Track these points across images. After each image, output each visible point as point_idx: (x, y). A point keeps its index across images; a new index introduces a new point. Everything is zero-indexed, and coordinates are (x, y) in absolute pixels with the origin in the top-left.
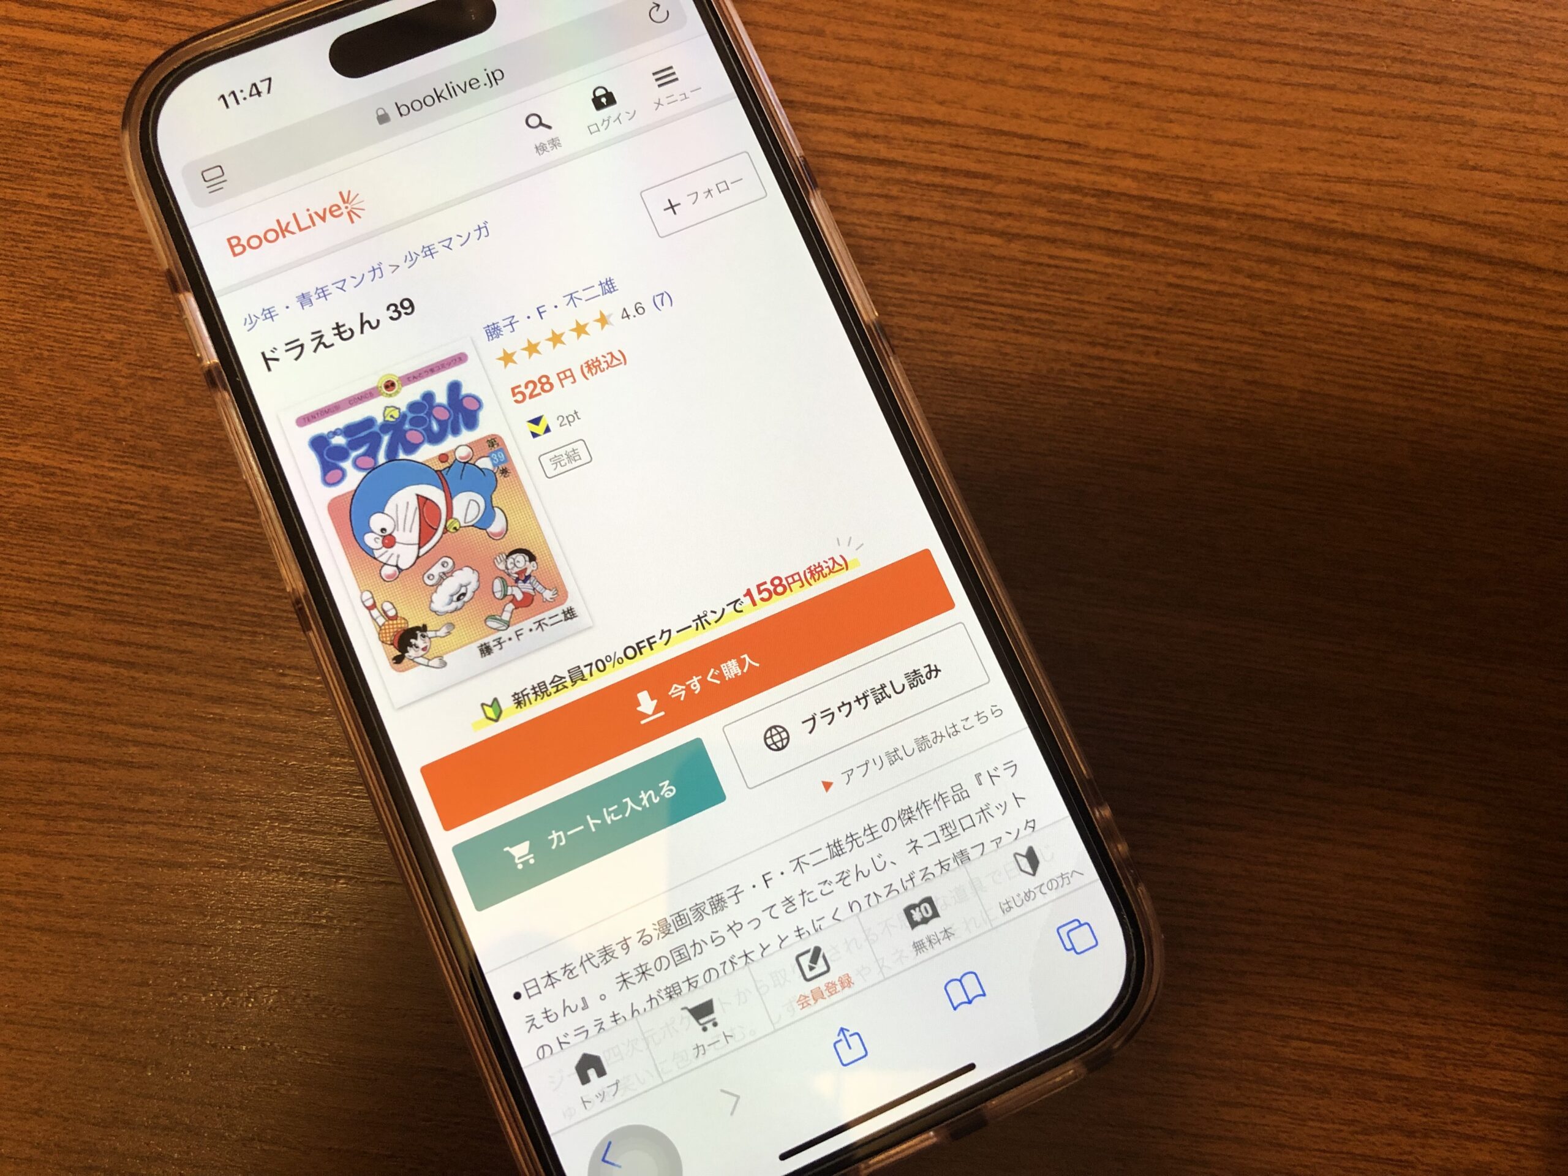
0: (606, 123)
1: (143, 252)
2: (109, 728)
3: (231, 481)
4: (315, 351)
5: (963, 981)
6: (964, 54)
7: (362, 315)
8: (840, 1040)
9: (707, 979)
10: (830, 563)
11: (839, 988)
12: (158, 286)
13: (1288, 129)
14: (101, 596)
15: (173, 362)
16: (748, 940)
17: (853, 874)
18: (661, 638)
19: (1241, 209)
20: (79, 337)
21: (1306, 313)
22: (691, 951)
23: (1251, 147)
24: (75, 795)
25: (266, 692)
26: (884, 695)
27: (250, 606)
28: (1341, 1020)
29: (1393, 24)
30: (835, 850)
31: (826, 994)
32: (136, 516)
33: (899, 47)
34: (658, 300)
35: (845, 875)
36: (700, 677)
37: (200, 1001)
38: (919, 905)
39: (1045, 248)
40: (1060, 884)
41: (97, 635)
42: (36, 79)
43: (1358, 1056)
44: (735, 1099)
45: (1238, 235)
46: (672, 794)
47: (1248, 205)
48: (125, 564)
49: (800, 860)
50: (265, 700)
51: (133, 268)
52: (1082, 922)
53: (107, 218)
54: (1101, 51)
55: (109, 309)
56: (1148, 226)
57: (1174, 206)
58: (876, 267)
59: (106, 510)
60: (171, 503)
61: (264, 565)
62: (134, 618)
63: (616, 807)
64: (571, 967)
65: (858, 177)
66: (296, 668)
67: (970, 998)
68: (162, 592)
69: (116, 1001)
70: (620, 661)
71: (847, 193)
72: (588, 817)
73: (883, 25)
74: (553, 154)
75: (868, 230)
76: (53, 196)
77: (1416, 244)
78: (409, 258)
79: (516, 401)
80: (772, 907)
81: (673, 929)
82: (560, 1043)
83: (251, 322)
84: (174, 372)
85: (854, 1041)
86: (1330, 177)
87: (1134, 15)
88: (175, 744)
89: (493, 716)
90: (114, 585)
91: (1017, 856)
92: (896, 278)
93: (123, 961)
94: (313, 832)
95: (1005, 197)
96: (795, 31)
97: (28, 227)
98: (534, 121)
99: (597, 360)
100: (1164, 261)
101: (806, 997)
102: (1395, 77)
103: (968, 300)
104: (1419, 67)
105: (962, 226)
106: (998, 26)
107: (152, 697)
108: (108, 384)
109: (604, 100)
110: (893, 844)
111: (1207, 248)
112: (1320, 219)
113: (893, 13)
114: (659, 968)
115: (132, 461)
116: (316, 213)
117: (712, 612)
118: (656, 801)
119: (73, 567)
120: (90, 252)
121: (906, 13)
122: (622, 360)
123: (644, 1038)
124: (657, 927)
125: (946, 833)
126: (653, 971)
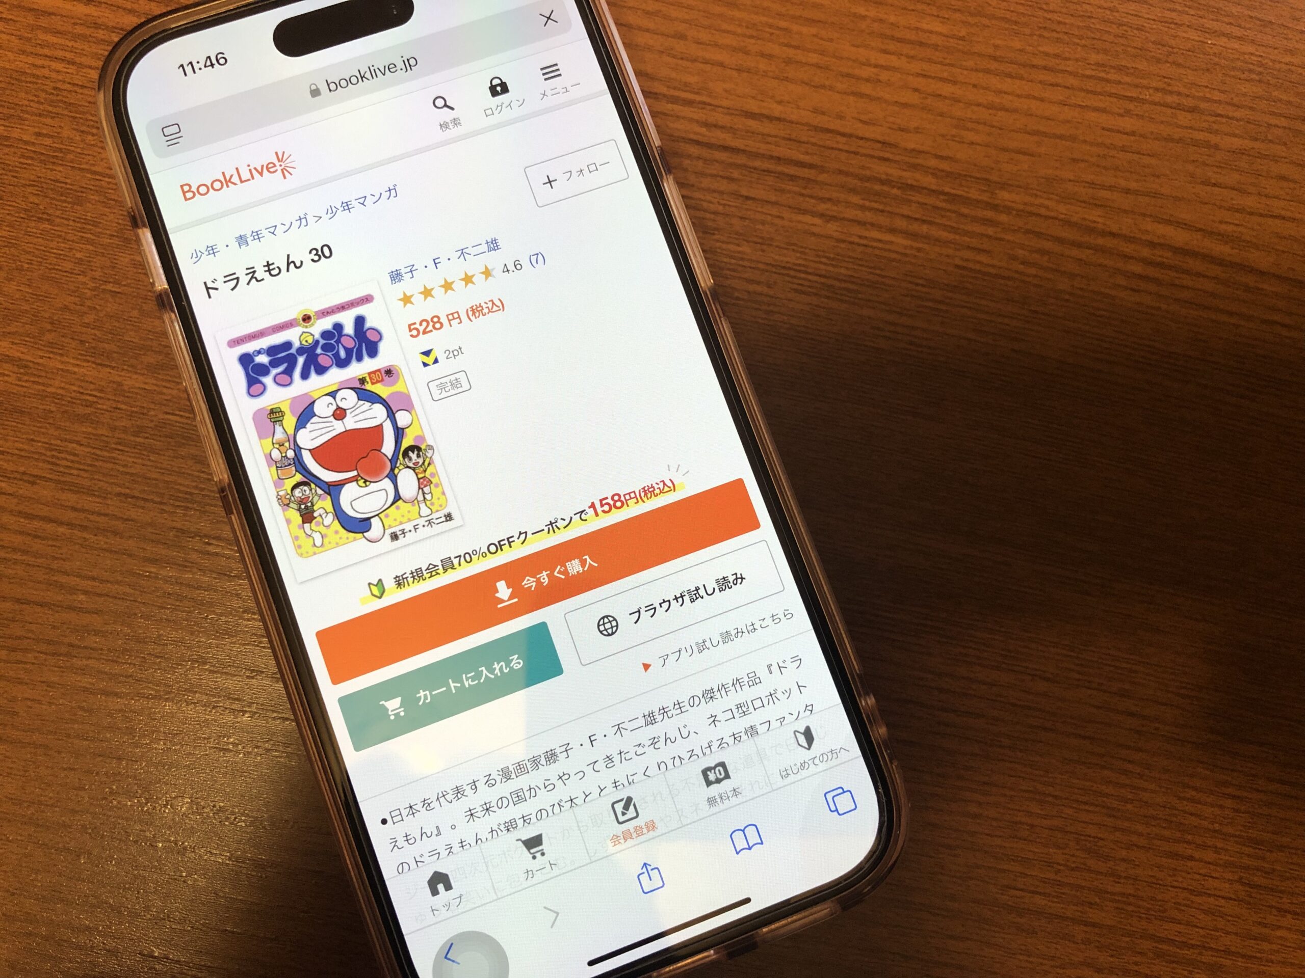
0: (500, 108)
1: (111, 186)
2: (63, 579)
3: (174, 382)
4: (248, 284)
5: (745, 831)
6: (801, 62)
7: (288, 256)
8: (643, 873)
9: (539, 817)
10: (661, 485)
11: (645, 831)
12: (122, 215)
13: (1064, 142)
14: (62, 469)
15: (131, 279)
16: (574, 788)
17: (662, 739)
18: (518, 538)
19: (1022, 207)
20: (54, 254)
21: (1067, 297)
22: (527, 795)
23: (1032, 155)
24: (32, 632)
25: (194, 556)
26: (698, 596)
27: (184, 485)
28: (1052, 876)
29: (1158, 61)
30: (649, 719)
31: (634, 835)
32: (94, 405)
33: (747, 53)
34: (534, 259)
35: (656, 740)
36: (548, 572)
37: (126, 805)
38: (714, 768)
39: (857, 230)
40: (830, 758)
41: (57, 501)
42: (30, 35)
43: (1062, 906)
44: (555, 915)
45: (1016, 228)
46: (519, 666)
47: (1026, 204)
48: (82, 445)
49: (620, 726)
50: (192, 563)
51: (102, 199)
52: (845, 790)
53: (83, 156)
54: (916, 67)
55: (78, 231)
56: (943, 216)
57: (967, 201)
58: (716, 237)
59: (69, 399)
60: (124, 396)
61: (197, 453)
62: (88, 490)
63: (473, 674)
64: (429, 801)
65: (706, 160)
66: (218, 538)
67: (751, 845)
68: (112, 469)
69: (57, 801)
70: (484, 555)
71: (696, 173)
72: (450, 681)
73: (734, 33)
74: (453, 132)
75: (711, 205)
76: (39, 134)
77: (1161, 245)
78: (330, 211)
79: (412, 336)
80: (595, 762)
81: (513, 776)
82: (416, 862)
83: (197, 256)
84: (131, 287)
85: (654, 874)
86: (1096, 185)
87: (943, 38)
88: (117, 595)
89: (378, 594)
90: (72, 462)
91: (797, 734)
92: (731, 247)
93: (65, 769)
94: (226, 673)
95: (826, 184)
96: (663, 34)
97: (16, 159)
98: (440, 103)
99: (481, 306)
100: (953, 246)
101: (618, 837)
102: (1156, 104)
103: (790, 269)
104: (1176, 97)
105: (790, 207)
106: (831, 40)
107: (99, 555)
108: (76, 294)
109: (499, 89)
110: (697, 717)
111: (989, 237)
112: (1084, 219)
113: (744, 24)
114: (500, 806)
115: (93, 359)
116: (255, 169)
117: (562, 519)
118: (506, 671)
119: (40, 444)
120: (66, 183)
121: (754, 24)
122: (501, 307)
123: (485, 862)
124: (501, 773)
125: (740, 711)
126: (495, 809)
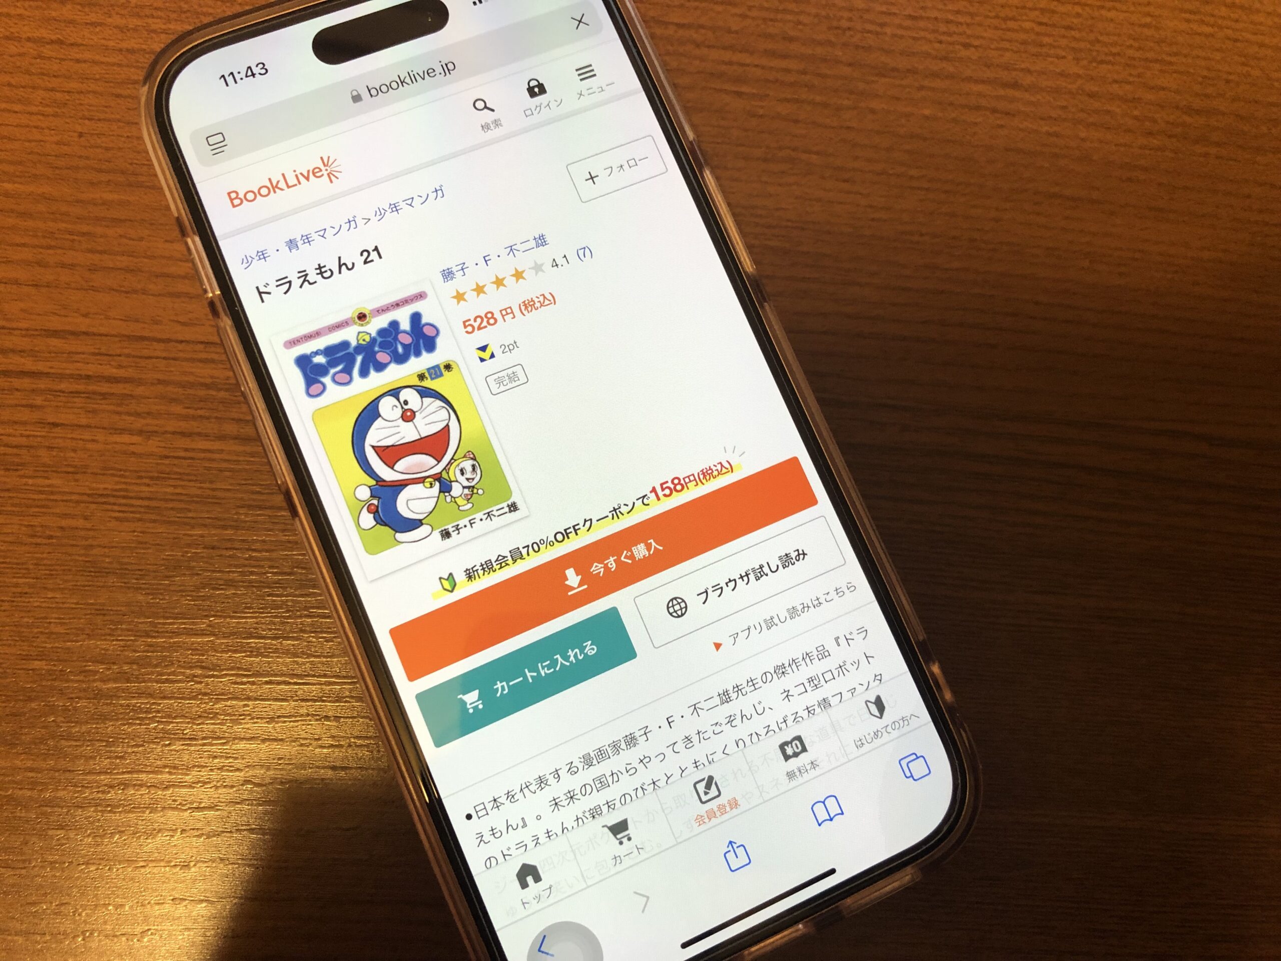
0: (538, 109)
4: (301, 287)
5: (826, 803)
7: (340, 258)
8: (729, 851)
9: (623, 802)
10: (719, 467)
11: (728, 809)
16: (656, 770)
17: (739, 717)
18: (584, 526)
22: (610, 780)
26: (762, 573)
30: (724, 698)
31: (718, 813)
34: (581, 253)
35: (732, 718)
36: (615, 558)
40: (902, 725)
44: (645, 899)
46: (593, 652)
49: (697, 706)
52: (918, 755)
63: (548, 662)
64: (513, 793)
67: (832, 816)
70: (551, 544)
72: (526, 671)
74: (495, 133)
78: (378, 213)
79: (467, 332)
80: (675, 743)
81: (595, 762)
82: (504, 855)
83: (247, 262)
85: (741, 851)
89: (449, 588)
91: (868, 703)
98: (480, 105)
99: (532, 300)
101: (702, 816)
109: (536, 90)
110: (771, 693)
114: (584, 793)
116: (301, 174)
117: (625, 505)
118: (580, 658)
122: (552, 301)
123: (572, 850)
124: (582, 760)
125: (812, 684)
126: (579, 796)
